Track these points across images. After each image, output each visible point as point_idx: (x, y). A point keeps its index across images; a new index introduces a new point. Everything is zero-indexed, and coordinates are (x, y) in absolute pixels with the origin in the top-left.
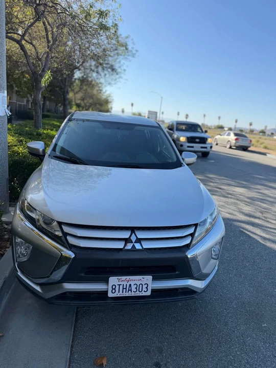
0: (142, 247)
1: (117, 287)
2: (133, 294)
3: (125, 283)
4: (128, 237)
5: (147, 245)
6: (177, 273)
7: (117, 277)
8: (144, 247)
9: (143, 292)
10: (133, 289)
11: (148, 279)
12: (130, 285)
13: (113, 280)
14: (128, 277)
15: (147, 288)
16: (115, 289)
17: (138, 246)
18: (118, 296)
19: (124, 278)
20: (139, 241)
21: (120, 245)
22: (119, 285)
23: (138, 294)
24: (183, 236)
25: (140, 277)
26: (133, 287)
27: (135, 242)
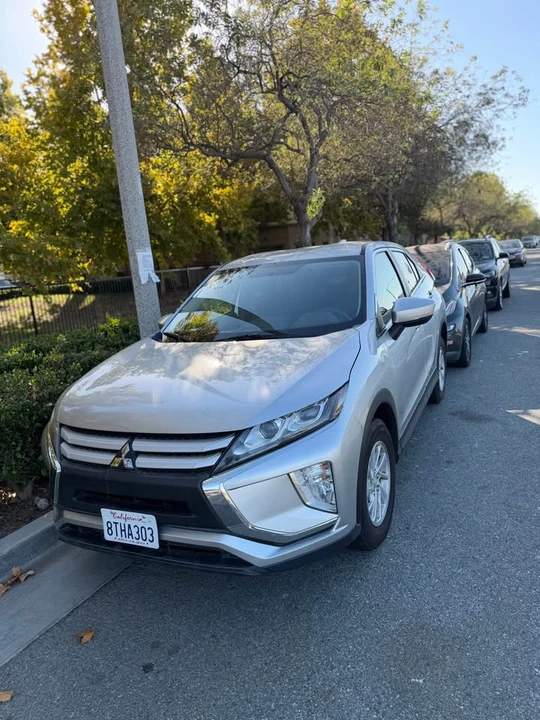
0: (134, 464)
1: (114, 525)
2: (135, 543)
3: (123, 522)
4: (119, 449)
5: (142, 462)
6: (193, 516)
7: (109, 510)
8: (137, 466)
9: (147, 541)
10: (135, 535)
11: (150, 521)
12: (129, 526)
13: (107, 514)
14: (124, 513)
15: (152, 535)
16: (110, 528)
17: (128, 464)
18: (116, 540)
19: (119, 513)
20: (134, 455)
21: (106, 459)
22: (116, 523)
23: (141, 543)
24: (204, 451)
25: (139, 515)
26: (134, 531)
27: (126, 457)
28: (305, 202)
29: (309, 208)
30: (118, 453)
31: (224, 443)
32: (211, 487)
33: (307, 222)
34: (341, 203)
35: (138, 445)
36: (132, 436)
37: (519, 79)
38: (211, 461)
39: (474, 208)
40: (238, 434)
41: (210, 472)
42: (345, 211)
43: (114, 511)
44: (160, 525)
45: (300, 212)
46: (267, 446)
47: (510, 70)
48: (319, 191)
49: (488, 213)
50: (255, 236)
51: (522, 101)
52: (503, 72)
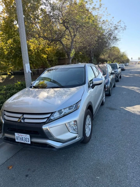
0: (24, 121)
1: (18, 137)
2: (24, 142)
3: (21, 136)
4: (20, 117)
5: (26, 121)
6: (40, 135)
8: (25, 122)
9: (27, 142)
10: (24, 140)
11: (28, 136)
12: (22, 138)
13: (16, 134)
15: (28, 140)
17: (22, 121)
18: (19, 141)
19: (20, 134)
20: (24, 119)
21: (16, 120)
22: (19, 137)
23: (26, 142)
24: (43, 118)
25: (25, 135)
26: (24, 139)
27: (22, 119)
28: (70, 53)
29: (71, 54)
30: (20, 118)
31: (48, 115)
32: (45, 127)
33: (71, 58)
34: (79, 53)
35: (25, 116)
36: (23, 114)
37: (124, 23)
38: (45, 120)
39: (112, 55)
40: (52, 113)
41: (44, 123)
42: (80, 55)
43: (18, 134)
44: (31, 137)
45: (69, 55)
46: (60, 116)
47: (122, 21)
48: (74, 50)
49: (116, 57)
50: (57, 61)
51: (125, 29)
52: (120, 21)
